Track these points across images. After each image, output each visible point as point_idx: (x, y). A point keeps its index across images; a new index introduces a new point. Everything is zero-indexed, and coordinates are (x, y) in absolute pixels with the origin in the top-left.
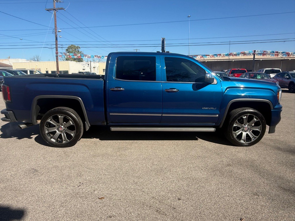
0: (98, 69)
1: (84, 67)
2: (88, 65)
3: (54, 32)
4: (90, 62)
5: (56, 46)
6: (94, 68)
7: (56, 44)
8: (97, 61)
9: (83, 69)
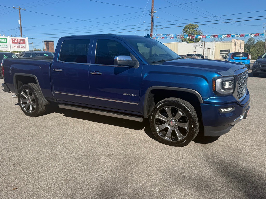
0: (214, 50)
1: (196, 48)
2: (202, 46)
3: (151, 13)
4: (205, 42)
5: (151, 27)
6: (209, 49)
7: (152, 26)
8: (215, 41)
9: (194, 51)
